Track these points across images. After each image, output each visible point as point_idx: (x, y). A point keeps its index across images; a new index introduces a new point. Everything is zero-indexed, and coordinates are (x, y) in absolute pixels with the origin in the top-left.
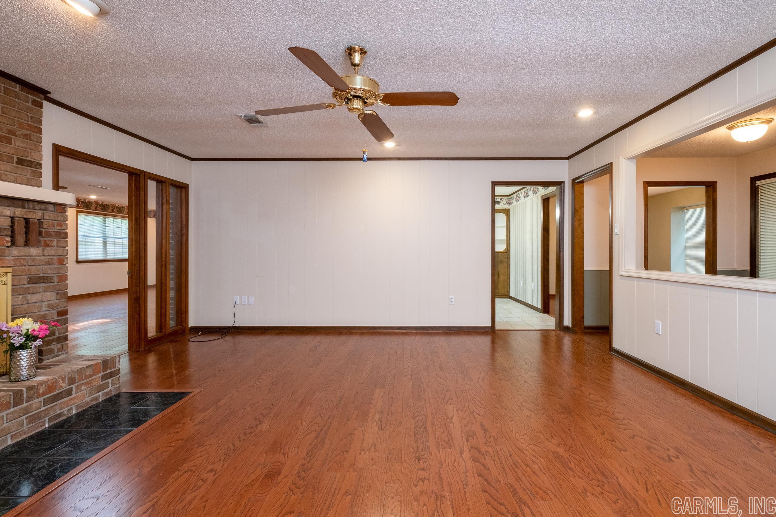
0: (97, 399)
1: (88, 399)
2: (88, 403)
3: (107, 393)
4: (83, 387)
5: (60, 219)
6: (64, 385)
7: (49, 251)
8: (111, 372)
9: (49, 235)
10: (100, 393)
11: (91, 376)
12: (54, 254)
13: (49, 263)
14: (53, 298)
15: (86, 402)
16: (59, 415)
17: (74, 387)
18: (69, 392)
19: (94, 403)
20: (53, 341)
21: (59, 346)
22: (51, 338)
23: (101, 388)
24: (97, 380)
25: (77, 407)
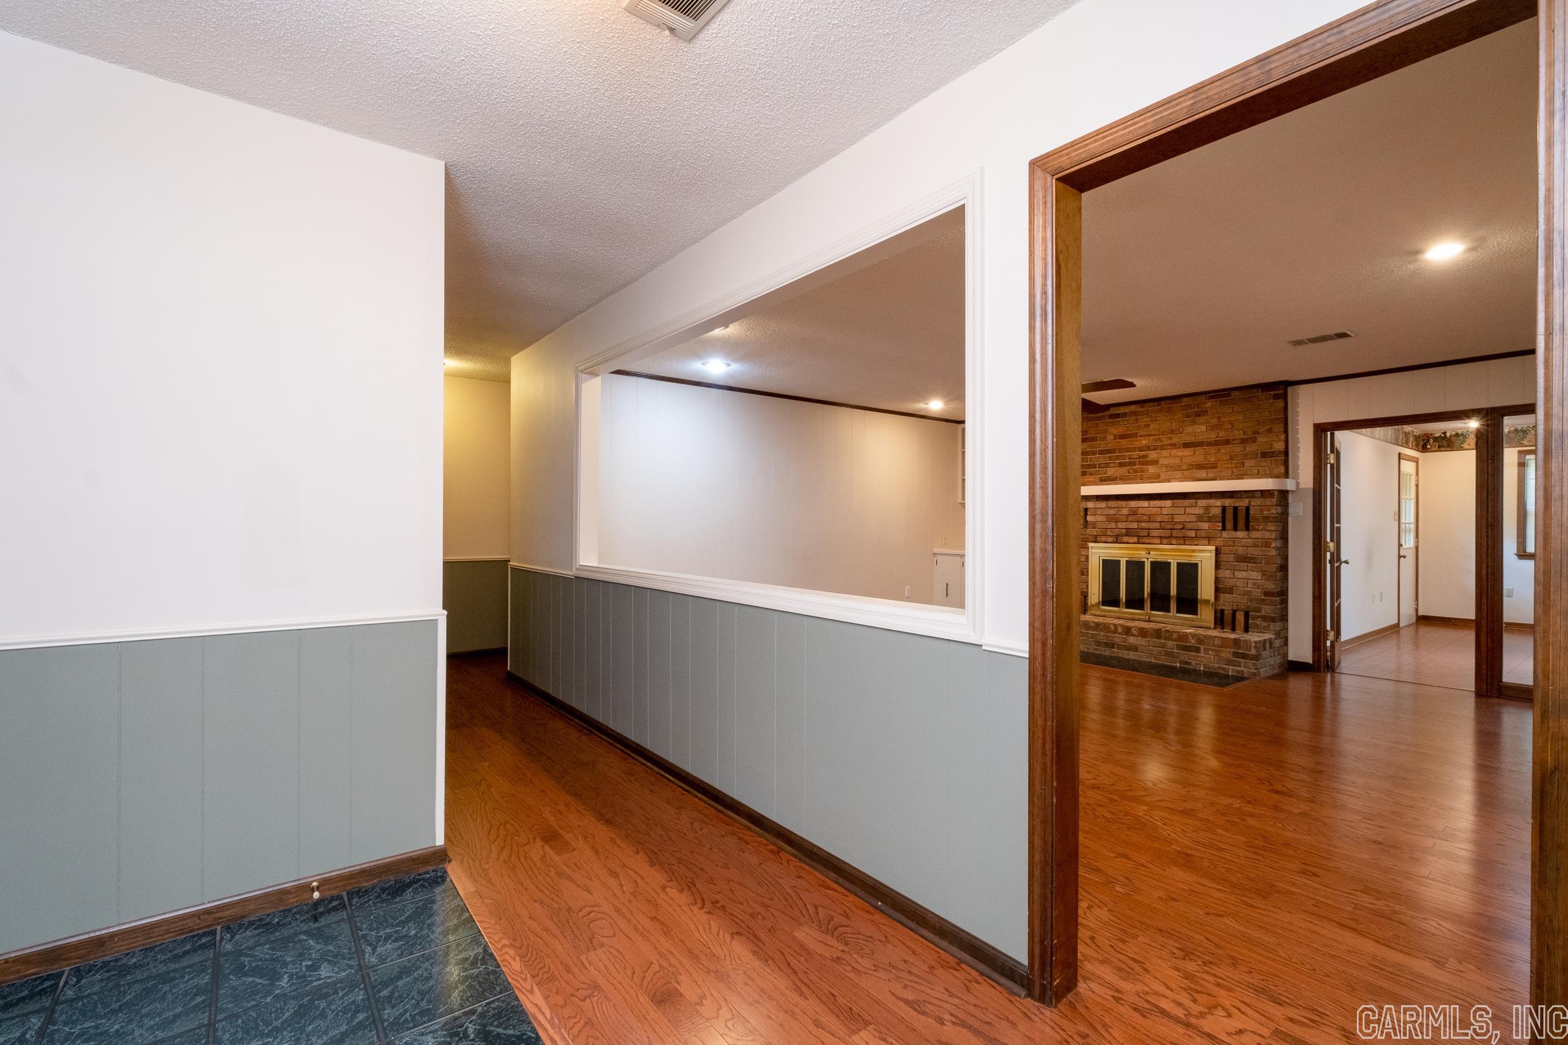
0: (1224, 669)
1: (1217, 665)
2: (1215, 669)
3: (1238, 671)
4: (1210, 652)
5: (1267, 504)
6: (1193, 641)
7: (1255, 534)
8: (1242, 653)
9: (1256, 519)
10: (1231, 667)
11: (1220, 646)
12: (1260, 537)
13: (1255, 545)
14: (1260, 578)
15: (1214, 667)
16: (1188, 663)
17: (1202, 648)
18: (1197, 650)
19: (1222, 672)
20: (1258, 617)
21: (1265, 624)
22: (1258, 614)
23: (1229, 662)
24: (1227, 653)
25: (1205, 666)
